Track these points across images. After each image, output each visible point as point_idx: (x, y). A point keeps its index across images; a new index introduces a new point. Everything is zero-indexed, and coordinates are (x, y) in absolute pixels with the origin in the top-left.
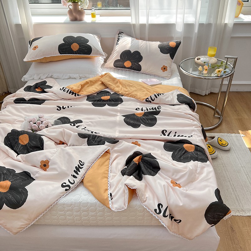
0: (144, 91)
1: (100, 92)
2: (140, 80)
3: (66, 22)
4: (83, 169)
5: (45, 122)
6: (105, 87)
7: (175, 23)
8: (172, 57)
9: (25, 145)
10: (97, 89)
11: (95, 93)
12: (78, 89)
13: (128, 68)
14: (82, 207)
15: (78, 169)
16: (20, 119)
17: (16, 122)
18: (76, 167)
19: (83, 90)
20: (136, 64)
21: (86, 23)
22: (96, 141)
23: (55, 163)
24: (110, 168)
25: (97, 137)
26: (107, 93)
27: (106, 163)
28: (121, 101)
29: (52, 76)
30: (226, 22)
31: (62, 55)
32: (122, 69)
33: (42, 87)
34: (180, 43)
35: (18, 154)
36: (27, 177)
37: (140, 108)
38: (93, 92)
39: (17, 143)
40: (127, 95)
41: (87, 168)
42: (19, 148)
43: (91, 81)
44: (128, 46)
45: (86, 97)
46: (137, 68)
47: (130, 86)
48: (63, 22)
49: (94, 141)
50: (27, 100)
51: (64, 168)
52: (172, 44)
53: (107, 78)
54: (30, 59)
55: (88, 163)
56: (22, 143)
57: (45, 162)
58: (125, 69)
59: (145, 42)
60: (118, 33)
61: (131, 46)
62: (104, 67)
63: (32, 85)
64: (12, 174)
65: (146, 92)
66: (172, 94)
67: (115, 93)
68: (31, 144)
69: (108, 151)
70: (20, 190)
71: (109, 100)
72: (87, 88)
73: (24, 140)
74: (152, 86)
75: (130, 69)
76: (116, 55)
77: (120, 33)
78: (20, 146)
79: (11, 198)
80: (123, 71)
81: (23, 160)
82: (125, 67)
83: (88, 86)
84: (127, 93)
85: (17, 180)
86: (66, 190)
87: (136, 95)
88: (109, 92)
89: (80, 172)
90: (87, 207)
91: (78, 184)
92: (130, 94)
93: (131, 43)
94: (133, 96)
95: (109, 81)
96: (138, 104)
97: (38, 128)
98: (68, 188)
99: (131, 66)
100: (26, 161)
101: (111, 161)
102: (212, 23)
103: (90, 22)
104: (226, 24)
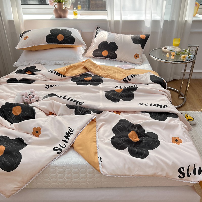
0: (121, 74)
1: (83, 75)
2: (116, 66)
3: (52, 19)
4: (73, 135)
5: (36, 96)
6: (87, 70)
7: (144, 20)
8: (143, 47)
9: (18, 116)
10: (80, 72)
11: (78, 76)
12: (64, 72)
13: (105, 57)
14: (72, 169)
15: (68, 135)
16: (12, 95)
17: (9, 97)
18: (66, 133)
19: (68, 72)
20: (112, 53)
21: (69, 20)
22: (82, 111)
23: (46, 130)
24: (97, 134)
25: (83, 108)
26: (89, 75)
27: (94, 130)
28: (102, 81)
29: (40, 62)
30: (186, 19)
31: (49, 44)
32: (100, 57)
33: (31, 70)
34: (149, 35)
35: (12, 124)
36: (20, 143)
37: (119, 86)
38: (77, 74)
39: (11, 113)
40: (107, 76)
41: (77, 134)
42: (12, 118)
43: (74, 66)
44: (105, 38)
45: (71, 79)
46: (112, 57)
47: (108, 70)
48: (49, 19)
49: (80, 111)
50: (19, 80)
51: (55, 134)
52: (143, 36)
53: (88, 63)
54: (21, 47)
55: (77, 129)
56: (15, 114)
57: (37, 129)
58: (103, 58)
59: (119, 35)
60: (96, 28)
61: (108, 38)
62: (85, 56)
63: (22, 69)
64: (6, 140)
65: (123, 74)
66: (146, 75)
67: (96, 75)
68: (24, 114)
69: (94, 120)
70: (14, 154)
71: (91, 81)
72: (71, 71)
73: (17, 111)
74: (127, 69)
75: (107, 58)
76: (95, 46)
77: (98, 28)
78: (13, 116)
79: (5, 161)
80: (101, 60)
81: (16, 128)
82: (102, 56)
83: (72, 70)
84: (106, 75)
85: (11, 145)
86: (58, 153)
87: (114, 76)
88: (90, 75)
89: (70, 137)
90: (78, 169)
91: (69, 148)
92: (109, 75)
93: (108, 36)
94: (112, 77)
95: (90, 66)
96: (117, 83)
97: (30, 101)
98: (59, 151)
99: (108, 55)
100: (19, 129)
101: (97, 129)
102: (174, 20)
103: (73, 19)
104: (186, 21)
